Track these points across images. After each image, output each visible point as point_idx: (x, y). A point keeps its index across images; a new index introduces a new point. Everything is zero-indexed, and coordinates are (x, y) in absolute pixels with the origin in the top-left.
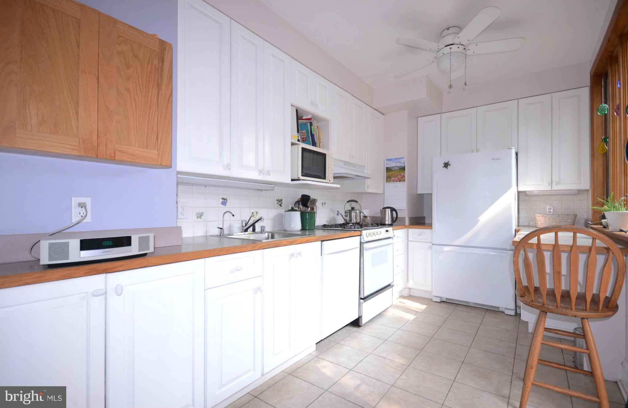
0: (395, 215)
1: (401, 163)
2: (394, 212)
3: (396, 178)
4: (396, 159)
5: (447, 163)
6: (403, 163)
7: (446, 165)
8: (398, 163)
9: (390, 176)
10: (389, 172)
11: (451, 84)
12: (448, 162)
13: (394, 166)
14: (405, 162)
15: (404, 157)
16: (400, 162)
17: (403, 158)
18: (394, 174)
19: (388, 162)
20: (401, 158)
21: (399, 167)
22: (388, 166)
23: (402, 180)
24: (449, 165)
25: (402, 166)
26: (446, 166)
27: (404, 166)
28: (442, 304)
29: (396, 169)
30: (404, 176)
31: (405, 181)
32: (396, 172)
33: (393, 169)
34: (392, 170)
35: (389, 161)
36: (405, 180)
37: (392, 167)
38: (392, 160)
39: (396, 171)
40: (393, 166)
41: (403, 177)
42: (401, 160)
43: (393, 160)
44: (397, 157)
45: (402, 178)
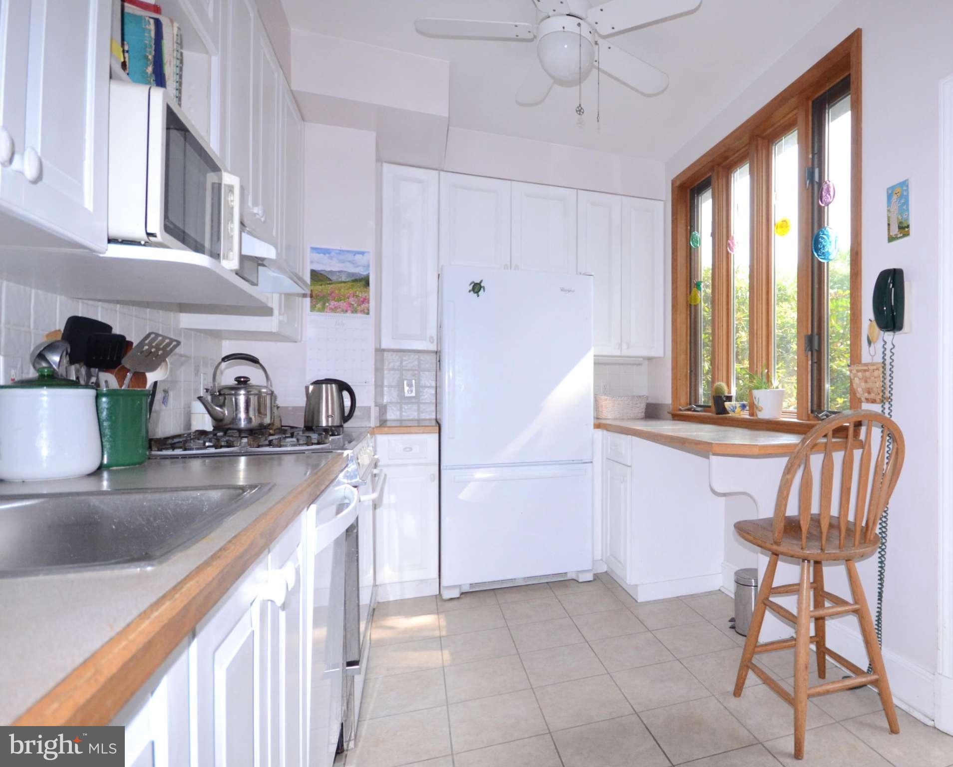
0: (347, 402)
1: (358, 266)
2: (346, 394)
3: (343, 304)
4: (341, 252)
5: (477, 284)
6: (364, 266)
7: (477, 288)
8: (347, 264)
9: (324, 297)
10: (321, 285)
11: (582, 106)
12: (481, 282)
13: (338, 269)
14: (368, 266)
15: (368, 252)
16: (353, 263)
17: (363, 253)
18: (337, 292)
19: (317, 256)
20: (359, 253)
21: (350, 274)
22: (318, 267)
23: (359, 308)
24: (482, 289)
25: (362, 273)
26: (476, 290)
27: (365, 273)
28: (466, 601)
29: (343, 280)
30: (366, 300)
31: (368, 314)
32: (341, 287)
33: (334, 278)
34: (331, 280)
35: (319, 253)
36: (369, 310)
37: (331, 272)
38: (329, 253)
39: (342, 285)
40: (334, 270)
41: (363, 302)
42: (358, 257)
43: (333, 254)
44: (344, 248)
45: (359, 305)
